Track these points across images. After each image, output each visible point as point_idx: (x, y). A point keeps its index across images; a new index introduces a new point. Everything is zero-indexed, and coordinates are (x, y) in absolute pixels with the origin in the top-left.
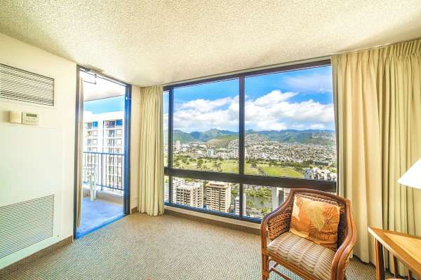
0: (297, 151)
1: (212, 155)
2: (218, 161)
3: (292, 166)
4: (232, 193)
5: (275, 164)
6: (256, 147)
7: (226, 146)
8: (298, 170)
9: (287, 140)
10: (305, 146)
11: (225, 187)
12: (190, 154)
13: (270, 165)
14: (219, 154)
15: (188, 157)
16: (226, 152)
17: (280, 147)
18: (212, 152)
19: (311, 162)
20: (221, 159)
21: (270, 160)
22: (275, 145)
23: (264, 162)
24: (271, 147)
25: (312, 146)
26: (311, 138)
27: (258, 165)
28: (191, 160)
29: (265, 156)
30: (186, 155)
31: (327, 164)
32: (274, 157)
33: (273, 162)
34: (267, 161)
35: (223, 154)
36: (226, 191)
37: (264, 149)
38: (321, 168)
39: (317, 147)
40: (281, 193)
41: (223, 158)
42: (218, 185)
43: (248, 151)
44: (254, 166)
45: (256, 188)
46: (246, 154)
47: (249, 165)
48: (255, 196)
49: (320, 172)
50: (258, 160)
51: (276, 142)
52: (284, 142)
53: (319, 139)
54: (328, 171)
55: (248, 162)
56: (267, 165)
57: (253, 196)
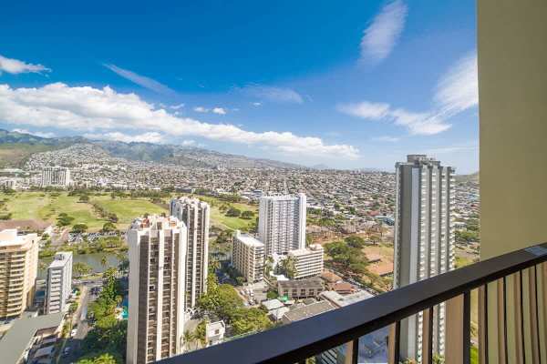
0: (154, 175)
3: (146, 196)
4: (40, 257)
5: (121, 195)
6: (87, 166)
7: (21, 164)
8: (155, 201)
9: (140, 157)
10: (163, 167)
11: (23, 248)
13: (113, 196)
16: (21, 175)
17: (129, 167)
19: (172, 189)
21: (114, 189)
22: (121, 164)
23: (102, 192)
24: (114, 168)
25: (173, 168)
26: (172, 156)
27: (92, 198)
29: (104, 182)
31: (189, 191)
32: (119, 184)
33: (118, 192)
34: (108, 190)
35: (14, 180)
36: (27, 254)
37: (103, 170)
38: (190, 197)
39: (179, 169)
40: (145, 239)
41: (14, 188)
42: (5, 248)
43: (73, 175)
44: (85, 199)
45: (89, 239)
46: (68, 180)
47: (77, 199)
48: (88, 251)
49: (189, 201)
50: (92, 189)
51: (122, 159)
52: (135, 160)
53: (182, 157)
54: (198, 201)
55: (72, 194)
56: (108, 198)
57: (84, 253)
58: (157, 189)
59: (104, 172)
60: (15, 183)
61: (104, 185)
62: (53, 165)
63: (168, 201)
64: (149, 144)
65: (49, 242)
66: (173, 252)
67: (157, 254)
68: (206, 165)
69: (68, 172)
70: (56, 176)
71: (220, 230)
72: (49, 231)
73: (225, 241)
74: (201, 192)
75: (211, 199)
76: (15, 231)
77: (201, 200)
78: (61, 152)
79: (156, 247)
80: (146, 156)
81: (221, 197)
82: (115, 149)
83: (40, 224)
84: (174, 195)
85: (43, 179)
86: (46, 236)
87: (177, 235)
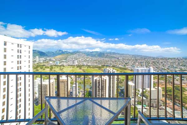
0: (99, 61)
1: (58, 64)
2: (62, 67)
3: (97, 68)
4: (71, 83)
5: (90, 67)
6: (81, 59)
7: (66, 59)
8: (99, 69)
9: (95, 56)
10: (102, 59)
12: (45, 64)
13: (88, 68)
14: (62, 63)
15: (44, 65)
16: (66, 62)
17: (92, 59)
18: (58, 62)
19: (104, 66)
20: (64, 66)
21: (88, 65)
22: (90, 58)
23: (85, 66)
24: (88, 59)
25: (105, 59)
26: (104, 55)
27: (82, 68)
28: (46, 67)
29: (85, 63)
30: (43, 64)
31: (110, 66)
33: (89, 66)
34: (86, 66)
39: (107, 59)
40: (96, 80)
41: (65, 65)
42: (63, 80)
43: (77, 62)
44: (80, 68)
45: (82, 79)
46: (76, 63)
47: (78, 68)
48: (82, 83)
49: (109, 69)
50: (82, 65)
51: (90, 57)
52: (93, 57)
53: (107, 56)
54: (112, 69)
55: (77, 67)
56: (86, 68)
57: (81, 83)
58: (100, 65)
59: (85, 61)
60: (65, 64)
61: (85, 64)
62: (72, 59)
63: (103, 69)
64: (97, 52)
65: (72, 80)
66: (104, 85)
67: (99, 85)
68: (115, 58)
69: (76, 61)
70: (73, 62)
71: (120, 79)
73: (122, 83)
74: (114, 66)
75: (117, 68)
77: (113, 69)
78: (74, 55)
79: (99, 83)
80: (96, 56)
81: (120, 68)
82: (88, 54)
84: (105, 67)
85: (70, 63)
86: (72, 78)
87: (106, 80)
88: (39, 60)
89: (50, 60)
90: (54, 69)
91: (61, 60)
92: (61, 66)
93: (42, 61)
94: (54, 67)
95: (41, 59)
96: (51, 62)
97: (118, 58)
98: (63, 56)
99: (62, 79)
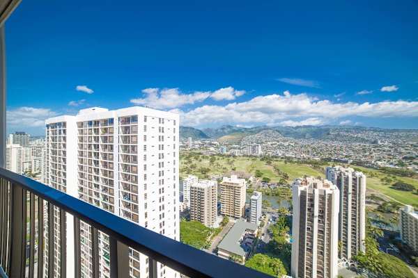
0: (314, 148)
1: (225, 152)
2: (231, 159)
3: (309, 163)
4: (247, 192)
5: (291, 162)
6: (270, 143)
7: (239, 143)
8: (315, 168)
9: (303, 136)
10: (322, 143)
11: (239, 186)
12: (202, 151)
13: (286, 162)
14: (232, 151)
15: (200, 154)
16: (239, 148)
17: (296, 143)
18: (225, 148)
19: (329, 160)
20: (234, 156)
21: (286, 157)
22: (290, 142)
23: (279, 159)
24: (286, 144)
25: (329, 143)
26: (328, 134)
27: (273, 163)
28: (203, 157)
29: (280, 153)
30: (198, 152)
31: (346, 162)
32: (290, 155)
33: (289, 160)
34: (282, 158)
35: (236, 151)
36: (241, 189)
37: (279, 145)
38: (344, 167)
39: (335, 144)
40: (303, 193)
41: (236, 155)
42: (232, 184)
43: (262, 149)
44: (269, 163)
45: (271, 187)
46: (260, 152)
47: (264, 163)
48: (271, 194)
49: (343, 170)
50: (273, 157)
51: (291, 138)
52: (300, 138)
53: (338, 135)
54: (353, 170)
55: (262, 160)
56: (282, 163)
57: (268, 195)
58: (317, 159)
59: (280, 147)
60: (237, 152)
61: (280, 155)
62: (252, 143)
63: (325, 167)
64: (309, 126)
65: (251, 185)
66: (326, 207)
67: (312, 205)
69: (260, 147)
70: (254, 149)
71: (382, 200)
72: (251, 179)
74: (358, 163)
75: (370, 170)
76: (236, 176)
77: (355, 170)
78: (256, 135)
79: (312, 200)
80: (307, 135)
81: (384, 170)
82: (287, 132)
83: (247, 174)
84: (331, 164)
85: (249, 151)
86: (250, 181)
87: (330, 196)
88: (194, 145)
89: (211, 144)
90: (216, 161)
91: (229, 145)
92: (229, 156)
93: (197, 146)
94: (217, 157)
95: (196, 142)
96: (212, 149)
97: (375, 142)
98: (234, 137)
99: (231, 182)
